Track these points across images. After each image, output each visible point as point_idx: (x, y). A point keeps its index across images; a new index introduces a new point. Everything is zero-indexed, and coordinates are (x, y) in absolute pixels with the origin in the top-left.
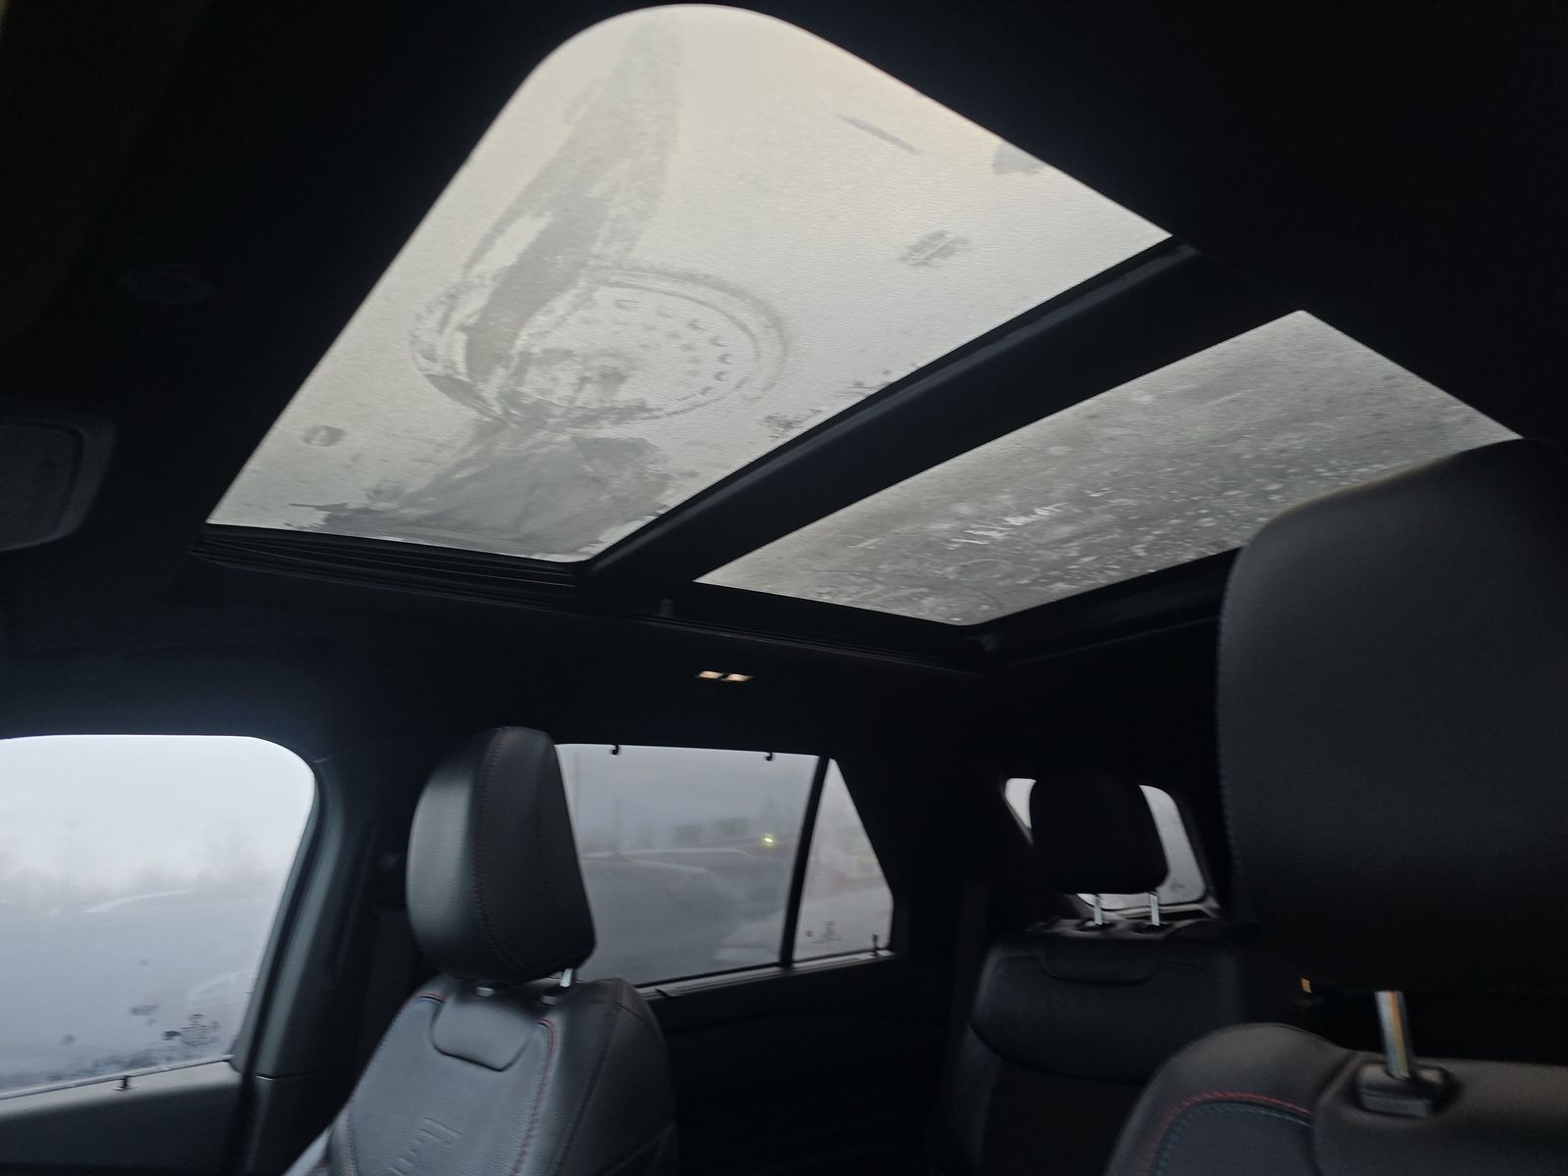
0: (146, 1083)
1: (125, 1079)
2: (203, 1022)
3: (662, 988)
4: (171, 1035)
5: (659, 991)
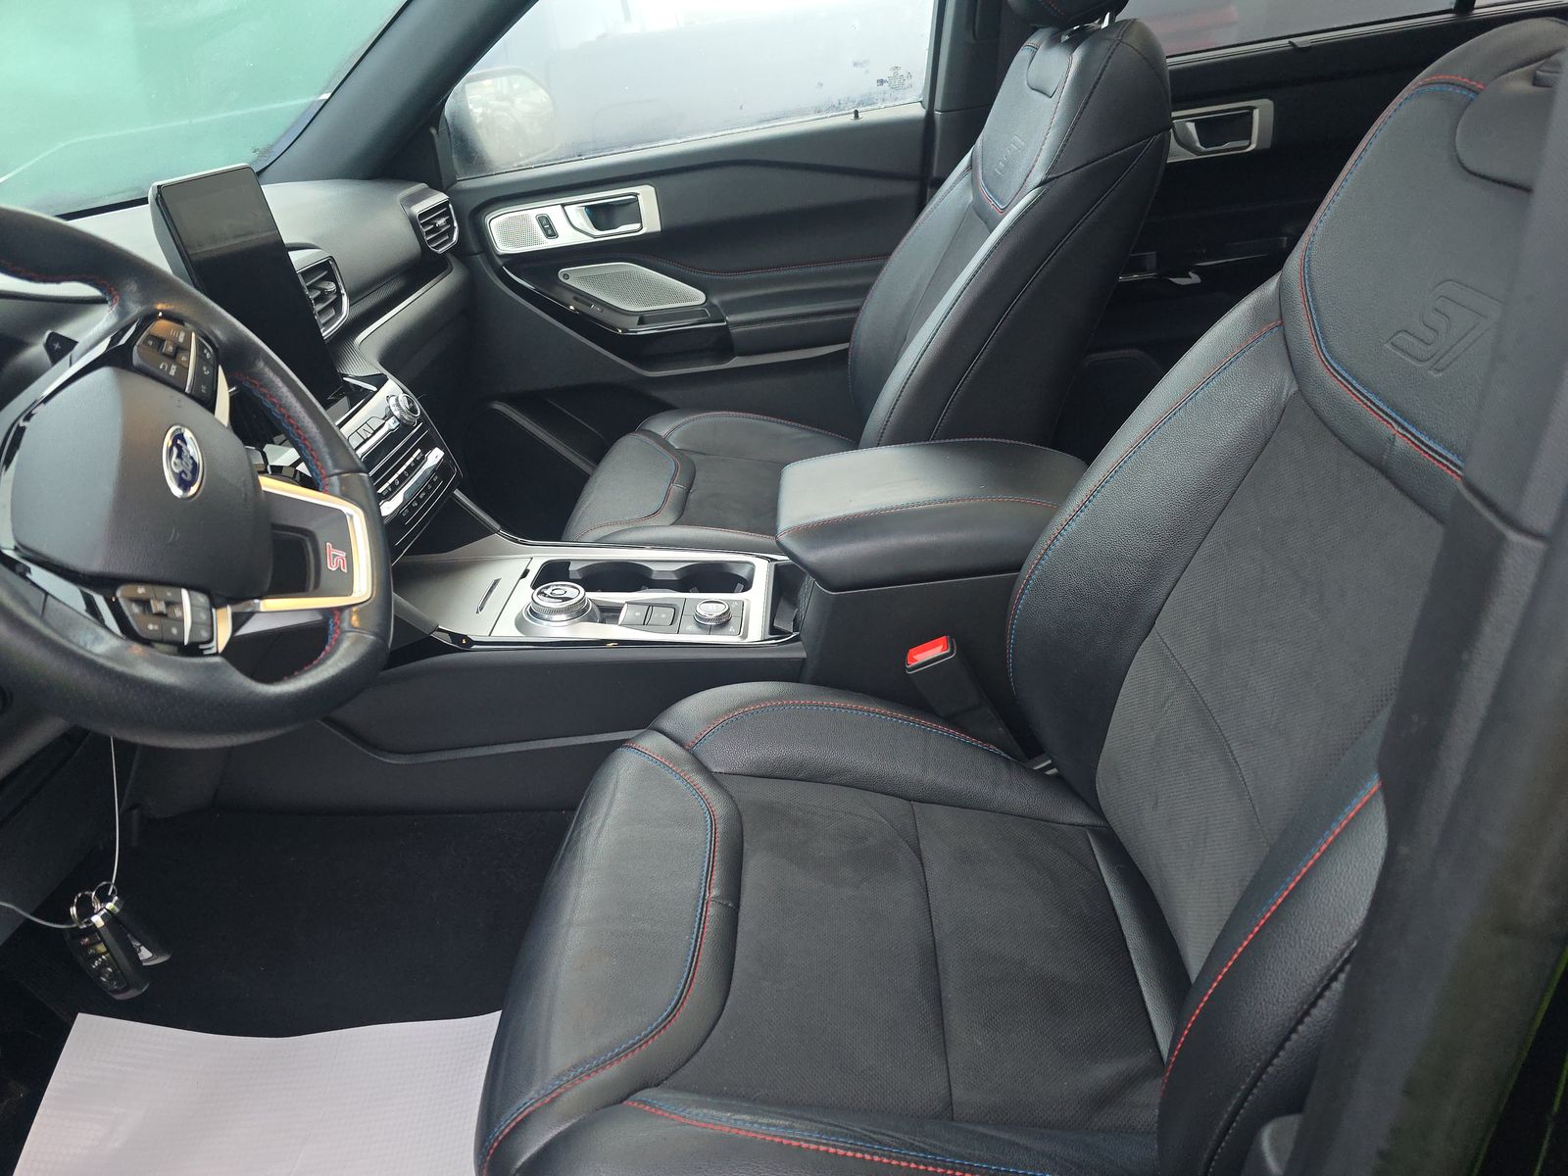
0: (868, 116)
1: (856, 113)
2: (900, 72)
3: (1294, 40)
4: (881, 82)
5: (1290, 42)
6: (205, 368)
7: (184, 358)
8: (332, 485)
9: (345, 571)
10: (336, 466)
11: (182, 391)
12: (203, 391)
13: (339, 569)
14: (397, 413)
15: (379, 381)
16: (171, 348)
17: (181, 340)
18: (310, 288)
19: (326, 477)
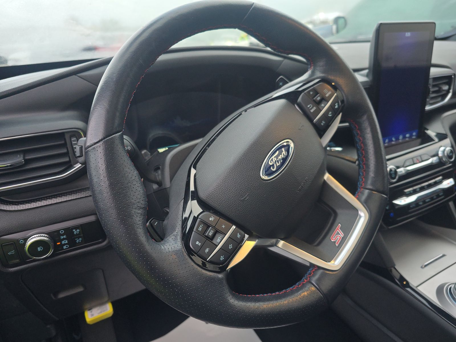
6: (330, 113)
7: (323, 105)
8: (363, 193)
9: (337, 245)
10: (372, 184)
11: (311, 120)
12: (322, 124)
13: (335, 242)
14: (440, 154)
15: (442, 137)
16: (319, 98)
17: (327, 95)
18: (434, 86)
19: (362, 188)
